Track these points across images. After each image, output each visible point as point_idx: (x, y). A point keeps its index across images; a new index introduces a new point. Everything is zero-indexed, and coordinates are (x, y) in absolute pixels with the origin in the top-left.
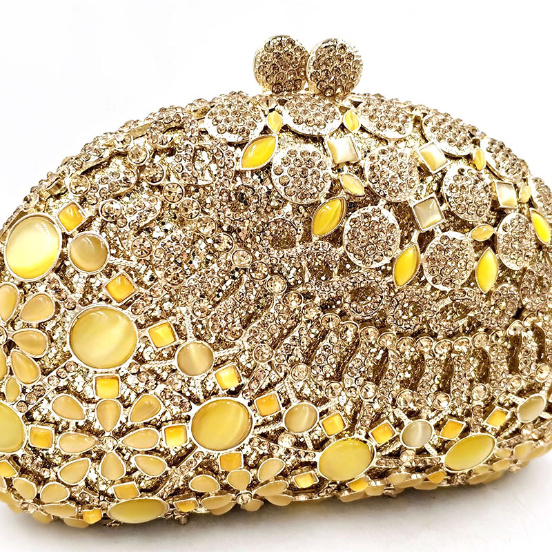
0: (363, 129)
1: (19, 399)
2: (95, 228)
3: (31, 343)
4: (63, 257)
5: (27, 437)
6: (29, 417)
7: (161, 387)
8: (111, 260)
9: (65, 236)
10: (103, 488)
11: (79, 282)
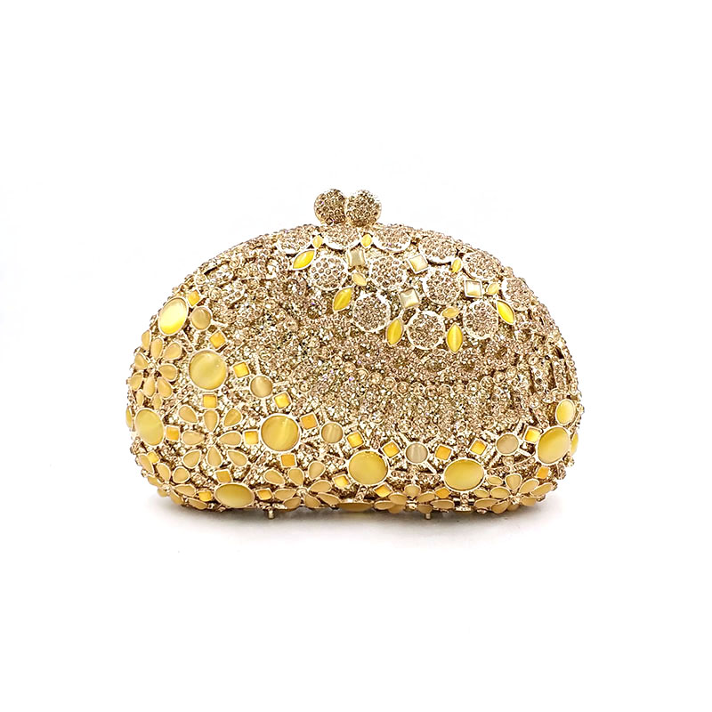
0: (373, 246)
1: (161, 408)
2: (206, 306)
3: (168, 372)
4: (188, 322)
5: (165, 434)
6: (166, 420)
7: (241, 404)
8: (213, 322)
9: (191, 310)
10: (210, 474)
11: (196, 336)
